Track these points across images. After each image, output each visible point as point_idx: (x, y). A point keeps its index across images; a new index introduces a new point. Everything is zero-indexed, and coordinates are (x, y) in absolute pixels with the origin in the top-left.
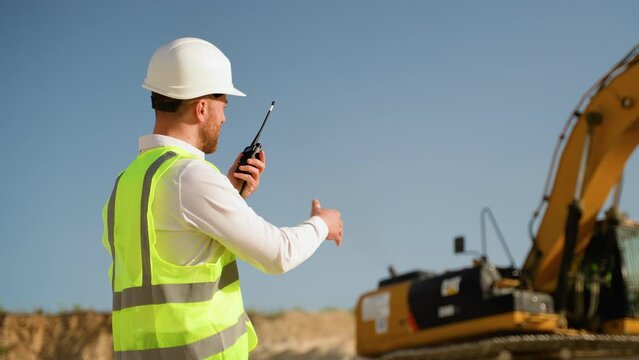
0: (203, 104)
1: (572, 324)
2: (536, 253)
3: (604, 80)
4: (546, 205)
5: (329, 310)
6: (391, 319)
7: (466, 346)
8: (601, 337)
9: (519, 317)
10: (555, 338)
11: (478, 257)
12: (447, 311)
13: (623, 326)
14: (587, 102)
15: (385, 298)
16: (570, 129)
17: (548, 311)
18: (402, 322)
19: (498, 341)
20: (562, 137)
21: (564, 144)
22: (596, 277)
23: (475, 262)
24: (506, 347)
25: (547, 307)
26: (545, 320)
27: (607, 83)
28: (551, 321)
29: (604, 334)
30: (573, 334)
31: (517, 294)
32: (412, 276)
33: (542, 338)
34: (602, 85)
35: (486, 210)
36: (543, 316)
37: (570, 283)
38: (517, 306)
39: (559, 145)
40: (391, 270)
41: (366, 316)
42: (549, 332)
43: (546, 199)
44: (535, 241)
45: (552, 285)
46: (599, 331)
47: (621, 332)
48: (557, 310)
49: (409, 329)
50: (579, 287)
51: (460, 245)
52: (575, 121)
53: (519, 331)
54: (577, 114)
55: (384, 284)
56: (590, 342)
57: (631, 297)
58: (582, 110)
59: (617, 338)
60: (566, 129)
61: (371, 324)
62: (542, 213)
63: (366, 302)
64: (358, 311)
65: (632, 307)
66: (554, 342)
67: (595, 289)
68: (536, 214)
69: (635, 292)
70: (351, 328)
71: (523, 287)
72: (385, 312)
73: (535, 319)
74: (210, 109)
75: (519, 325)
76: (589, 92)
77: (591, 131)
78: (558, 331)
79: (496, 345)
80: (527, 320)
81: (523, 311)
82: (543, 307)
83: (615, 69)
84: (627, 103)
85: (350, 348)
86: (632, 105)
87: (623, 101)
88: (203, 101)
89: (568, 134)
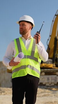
2: (49, 48)
4: (50, 37)
16: (55, 19)
20: (53, 21)
21: (53, 22)
26: (50, 65)
28: (52, 65)
37: (56, 56)
42: (51, 68)
43: (50, 36)
44: (48, 46)
52: (56, 17)
54: (56, 15)
68: (48, 40)
73: (47, 65)
75: (44, 66)
78: (53, 68)
89: (54, 20)
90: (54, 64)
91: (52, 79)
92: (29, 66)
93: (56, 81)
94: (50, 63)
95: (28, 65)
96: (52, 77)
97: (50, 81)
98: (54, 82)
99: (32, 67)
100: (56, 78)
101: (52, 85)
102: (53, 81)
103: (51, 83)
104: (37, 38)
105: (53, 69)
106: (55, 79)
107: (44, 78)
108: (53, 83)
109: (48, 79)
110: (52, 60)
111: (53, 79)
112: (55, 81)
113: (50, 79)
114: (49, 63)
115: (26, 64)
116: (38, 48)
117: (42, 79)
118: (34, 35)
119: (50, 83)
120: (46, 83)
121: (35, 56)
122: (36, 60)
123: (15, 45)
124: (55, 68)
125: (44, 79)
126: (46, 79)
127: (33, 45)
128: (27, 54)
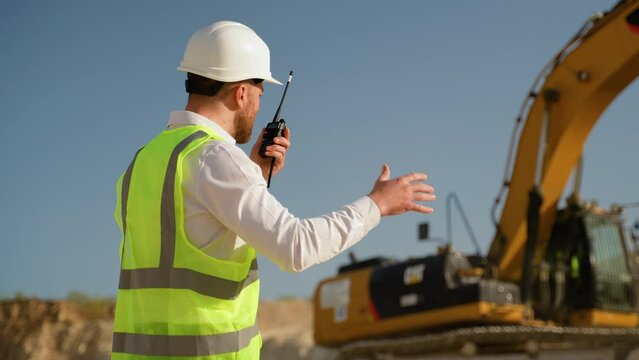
0: (243, 89)
1: (538, 315)
2: (501, 240)
3: (559, 57)
4: (507, 190)
5: (286, 298)
6: (351, 308)
7: (430, 338)
8: (569, 330)
9: (484, 308)
10: (521, 329)
11: (442, 245)
12: (410, 300)
13: (590, 318)
14: (542, 81)
15: (345, 285)
16: (527, 111)
17: (514, 302)
18: (362, 311)
19: (463, 332)
20: (519, 120)
21: (521, 126)
22: (561, 265)
23: (440, 249)
24: (470, 339)
25: (514, 297)
26: (511, 311)
27: (562, 59)
28: (518, 312)
29: (573, 327)
30: (540, 326)
31: (483, 284)
32: (374, 262)
33: (508, 329)
34: (557, 62)
35: (452, 196)
36: (509, 307)
37: (535, 272)
38: (483, 296)
39: (516, 128)
40: (351, 256)
41: (325, 304)
42: (516, 324)
43: (506, 184)
44: (499, 228)
45: (517, 275)
46: (566, 323)
47: (588, 323)
48: (523, 299)
49: (370, 318)
50: (544, 276)
51: (423, 231)
52: (531, 102)
53: (483, 322)
54: (532, 95)
55: (344, 270)
56: (558, 335)
57: (600, 287)
58: (538, 90)
59: (586, 331)
60: (522, 110)
61: (330, 312)
62: (504, 198)
63: (325, 289)
64: (316, 298)
65: (601, 298)
66: (521, 333)
67: (560, 277)
68: (497, 201)
69: (604, 283)
70: (308, 317)
71: (488, 276)
72: (345, 299)
73: (501, 310)
74: (249, 95)
75: (484, 316)
76: (543, 71)
77: (548, 109)
78: (524, 322)
79: (461, 336)
80: (493, 311)
81: (488, 301)
82: (509, 297)
83: (569, 45)
84: (584, 76)
85: (308, 339)
86: (589, 78)
87: (579, 74)
88: (243, 86)
89: (525, 116)
90: (529, 304)
105: (520, 325)
114: (507, 302)
124: (532, 322)
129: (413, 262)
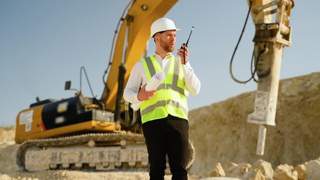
4: (110, 67)
6: (33, 124)
9: (94, 123)
11: (77, 92)
12: (60, 120)
14: (126, 12)
15: (31, 113)
16: (120, 27)
17: (111, 121)
18: (38, 126)
20: (116, 32)
21: (117, 34)
23: (76, 94)
26: (109, 125)
28: (112, 125)
30: (124, 132)
31: (94, 111)
32: (47, 101)
35: (82, 68)
38: (94, 118)
39: (115, 36)
40: (37, 99)
41: (21, 122)
42: (111, 132)
43: (110, 64)
44: (106, 85)
48: (115, 120)
49: (41, 129)
50: (126, 109)
51: (68, 85)
52: (122, 22)
55: (32, 106)
61: (24, 126)
62: (109, 71)
63: (22, 115)
68: (106, 72)
72: (31, 120)
73: (103, 124)
75: (94, 127)
77: (128, 25)
78: (115, 131)
80: (98, 125)
81: (95, 120)
84: (145, 7)
86: (147, 9)
87: (142, 7)
89: (118, 30)
90: (118, 122)
91: (109, 156)
92: (171, 102)
93: (119, 159)
94: (109, 119)
95: (169, 101)
96: (109, 152)
97: (106, 159)
98: (115, 162)
99: (176, 104)
100: (119, 152)
101: (109, 168)
102: (112, 160)
103: (107, 164)
104: (183, 55)
105: (113, 132)
106: (117, 155)
107: (92, 152)
108: (111, 163)
109: (102, 155)
110: (113, 114)
111: (112, 156)
112: (116, 160)
113: (106, 155)
114: (107, 121)
115: (166, 99)
116: (184, 71)
117: (88, 155)
118: (178, 50)
119: (104, 164)
120: (96, 164)
121: (180, 85)
122: (181, 92)
123: (144, 69)
124: (120, 131)
125: (91, 156)
126: (97, 155)
127: (175, 67)
128: (166, 82)
129: (63, 101)
